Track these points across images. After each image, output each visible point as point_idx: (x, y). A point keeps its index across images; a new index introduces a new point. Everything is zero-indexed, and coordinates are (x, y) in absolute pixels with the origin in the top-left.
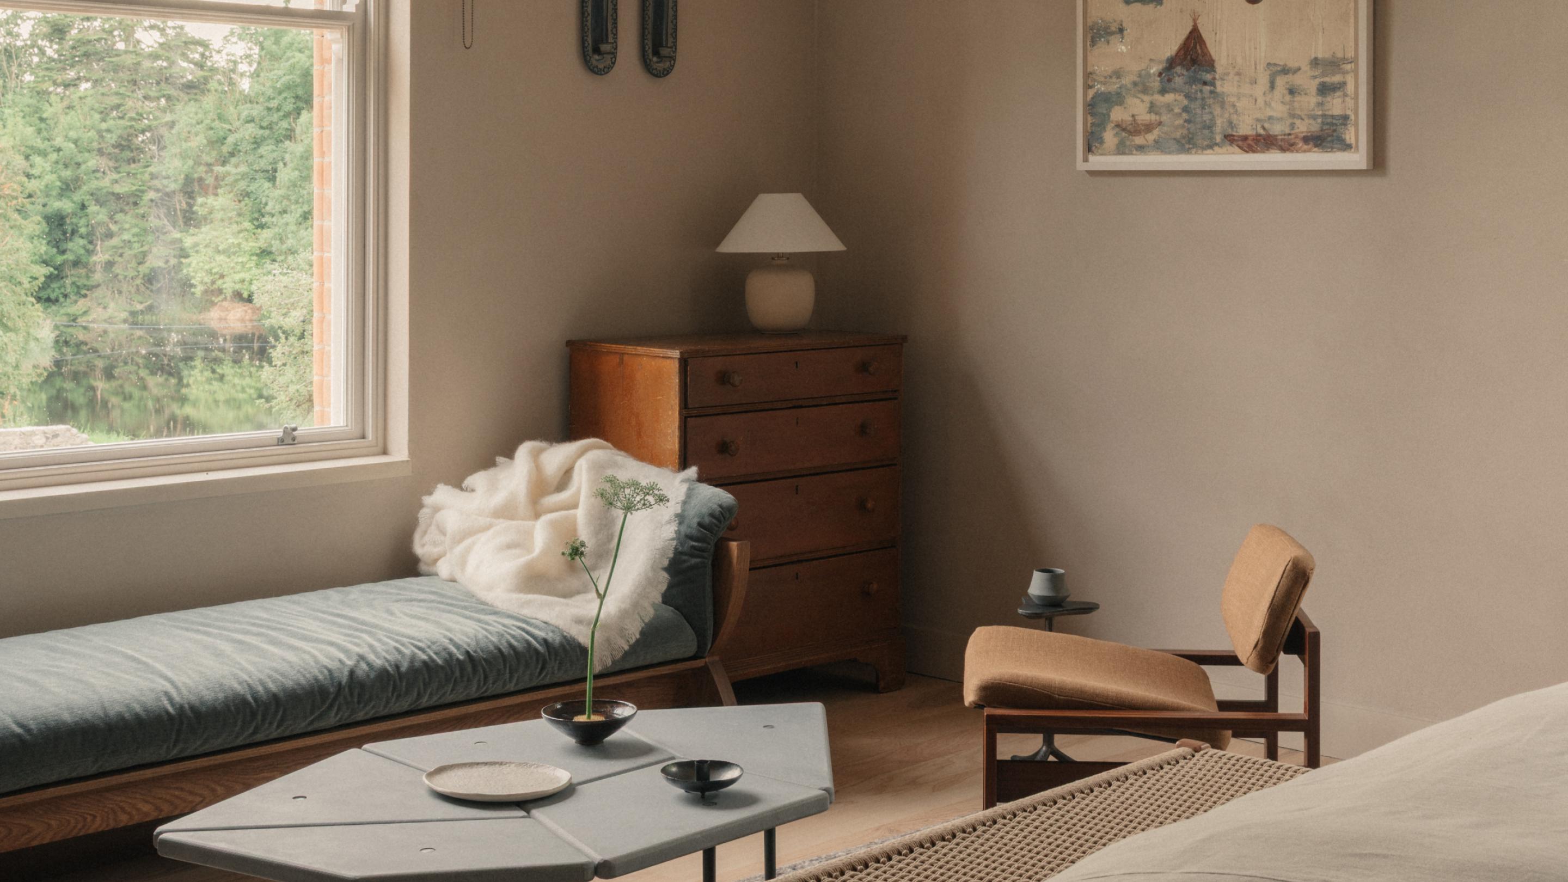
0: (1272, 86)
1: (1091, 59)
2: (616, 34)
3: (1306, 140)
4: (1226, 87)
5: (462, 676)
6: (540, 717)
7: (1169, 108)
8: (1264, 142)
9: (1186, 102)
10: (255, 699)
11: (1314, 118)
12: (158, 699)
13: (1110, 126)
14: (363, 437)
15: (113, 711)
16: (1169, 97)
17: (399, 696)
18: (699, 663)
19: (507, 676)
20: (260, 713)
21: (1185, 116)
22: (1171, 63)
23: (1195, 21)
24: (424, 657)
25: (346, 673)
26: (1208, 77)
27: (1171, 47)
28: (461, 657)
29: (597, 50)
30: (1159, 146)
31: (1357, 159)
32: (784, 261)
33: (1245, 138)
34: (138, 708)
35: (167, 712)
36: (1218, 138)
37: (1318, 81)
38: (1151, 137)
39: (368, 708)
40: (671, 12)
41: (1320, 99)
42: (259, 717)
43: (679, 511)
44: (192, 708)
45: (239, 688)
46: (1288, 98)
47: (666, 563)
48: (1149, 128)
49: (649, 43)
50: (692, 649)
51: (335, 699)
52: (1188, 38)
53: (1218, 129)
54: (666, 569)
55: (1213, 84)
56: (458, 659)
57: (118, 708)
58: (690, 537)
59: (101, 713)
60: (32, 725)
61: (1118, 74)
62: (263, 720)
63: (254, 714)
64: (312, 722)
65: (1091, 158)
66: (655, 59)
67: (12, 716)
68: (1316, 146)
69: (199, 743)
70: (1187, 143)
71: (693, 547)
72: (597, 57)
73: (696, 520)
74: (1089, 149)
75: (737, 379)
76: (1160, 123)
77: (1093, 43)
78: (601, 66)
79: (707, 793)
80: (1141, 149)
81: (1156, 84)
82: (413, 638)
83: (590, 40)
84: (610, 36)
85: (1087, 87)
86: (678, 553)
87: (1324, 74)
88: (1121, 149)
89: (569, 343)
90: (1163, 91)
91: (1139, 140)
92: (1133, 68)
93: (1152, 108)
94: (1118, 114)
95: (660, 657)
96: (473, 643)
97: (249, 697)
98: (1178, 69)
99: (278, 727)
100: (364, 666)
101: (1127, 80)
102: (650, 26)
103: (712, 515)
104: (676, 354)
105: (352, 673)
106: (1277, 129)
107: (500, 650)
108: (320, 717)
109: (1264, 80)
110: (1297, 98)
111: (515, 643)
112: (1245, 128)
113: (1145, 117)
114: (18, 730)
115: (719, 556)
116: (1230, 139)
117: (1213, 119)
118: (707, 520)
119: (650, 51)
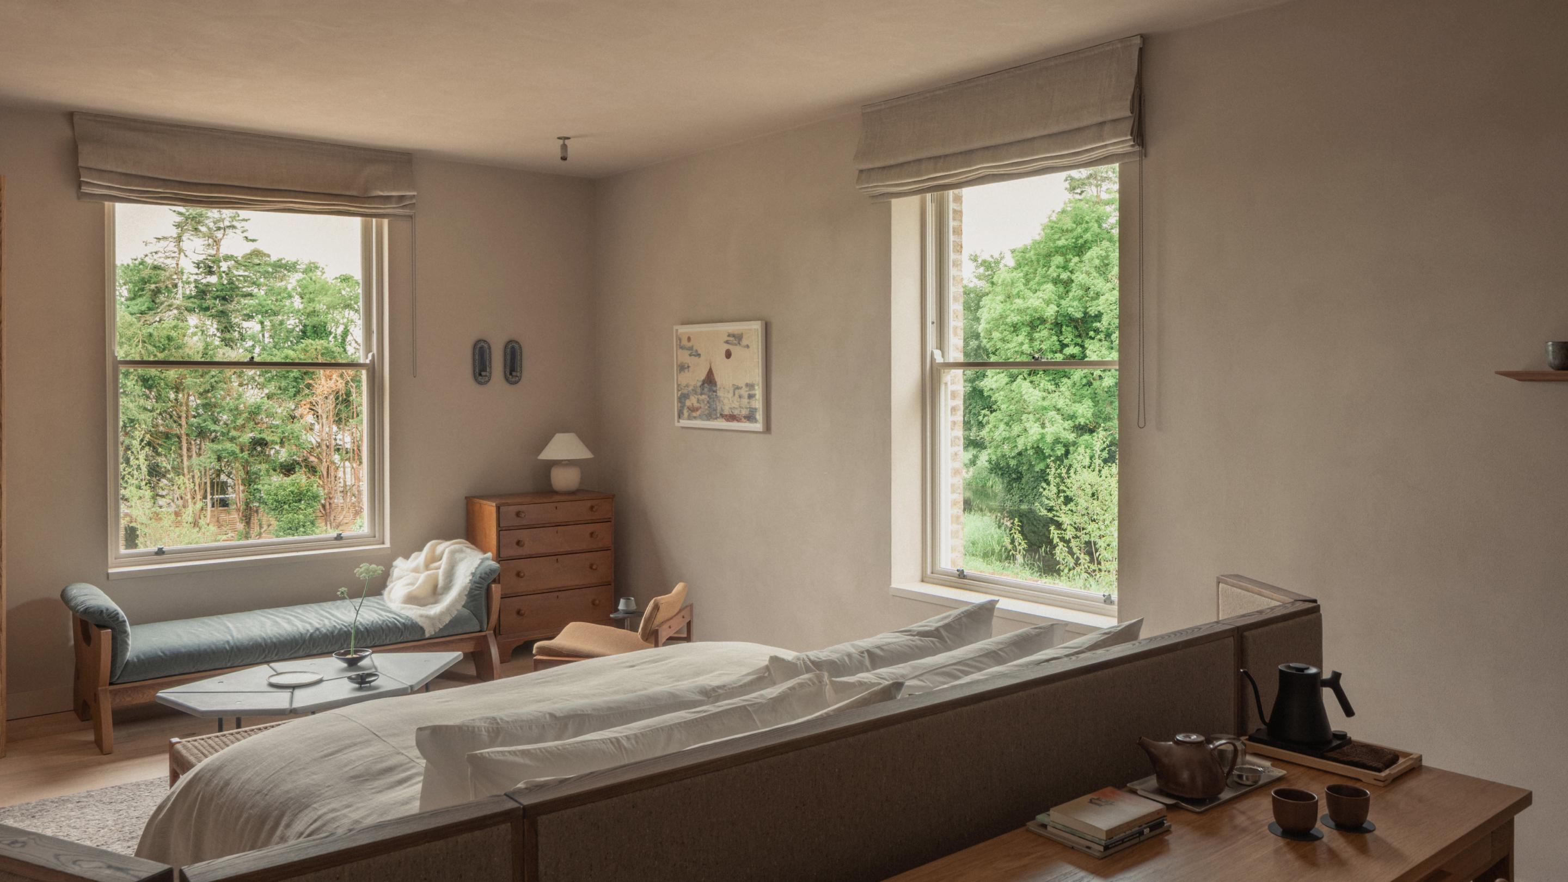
0: (734, 394)
1: (679, 379)
2: (491, 367)
3: (745, 417)
4: (720, 393)
5: (362, 637)
6: (332, 656)
7: (703, 401)
8: (732, 418)
9: (708, 399)
10: (266, 645)
11: (747, 408)
12: (224, 644)
13: (685, 408)
14: (375, 537)
15: (202, 648)
16: (703, 397)
17: (332, 645)
18: (483, 634)
19: (384, 637)
20: (267, 650)
21: (708, 405)
22: (704, 382)
23: (710, 364)
24: (346, 629)
25: (308, 635)
26: (715, 389)
27: (703, 376)
28: (362, 630)
29: (480, 375)
30: (700, 417)
31: (758, 426)
32: (567, 462)
33: (726, 415)
34: (213, 647)
35: (226, 649)
36: (718, 415)
37: (748, 393)
38: (698, 413)
39: (318, 649)
40: (519, 357)
41: (748, 401)
42: (267, 652)
43: (474, 571)
44: (237, 647)
45: (259, 640)
46: (739, 400)
47: (467, 593)
48: (697, 409)
49: (508, 370)
50: (478, 628)
51: (301, 646)
52: (708, 372)
53: (718, 411)
54: (466, 595)
55: (716, 392)
56: (361, 631)
57: (205, 647)
58: (475, 582)
59: (197, 649)
60: (168, 653)
61: (687, 386)
62: (269, 652)
63: (264, 651)
64: (291, 655)
65: (681, 421)
66: (511, 377)
67: (161, 649)
68: (748, 420)
69: (239, 661)
70: (710, 416)
71: (477, 587)
72: (481, 377)
73: (479, 575)
74: (679, 417)
75: (523, 515)
76: (700, 408)
77: (680, 373)
78: (483, 381)
79: (363, 686)
80: (695, 418)
81: (699, 390)
82: (344, 622)
83: (477, 371)
84: (488, 368)
85: (678, 390)
86: (471, 589)
87: (750, 390)
88: (689, 418)
89: (466, 498)
90: (701, 394)
91: (694, 414)
92: (692, 383)
93: (698, 401)
94: (688, 403)
95: (460, 631)
96: (370, 624)
97: (263, 644)
98: (706, 385)
99: (276, 655)
100: (317, 632)
101: (690, 388)
102: (508, 362)
103: (486, 573)
104: (494, 504)
105: (311, 635)
106: (736, 412)
107: (382, 628)
108: (295, 652)
109: (731, 392)
110: (742, 400)
111: (389, 624)
112: (726, 412)
113: (696, 405)
114: (161, 654)
115: (488, 590)
116: (722, 416)
117: (716, 407)
118: (483, 575)
119: (508, 374)
